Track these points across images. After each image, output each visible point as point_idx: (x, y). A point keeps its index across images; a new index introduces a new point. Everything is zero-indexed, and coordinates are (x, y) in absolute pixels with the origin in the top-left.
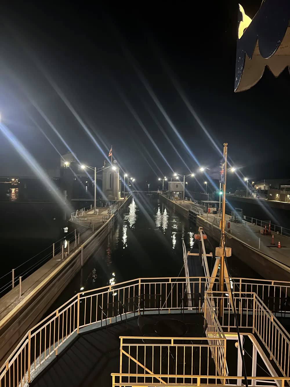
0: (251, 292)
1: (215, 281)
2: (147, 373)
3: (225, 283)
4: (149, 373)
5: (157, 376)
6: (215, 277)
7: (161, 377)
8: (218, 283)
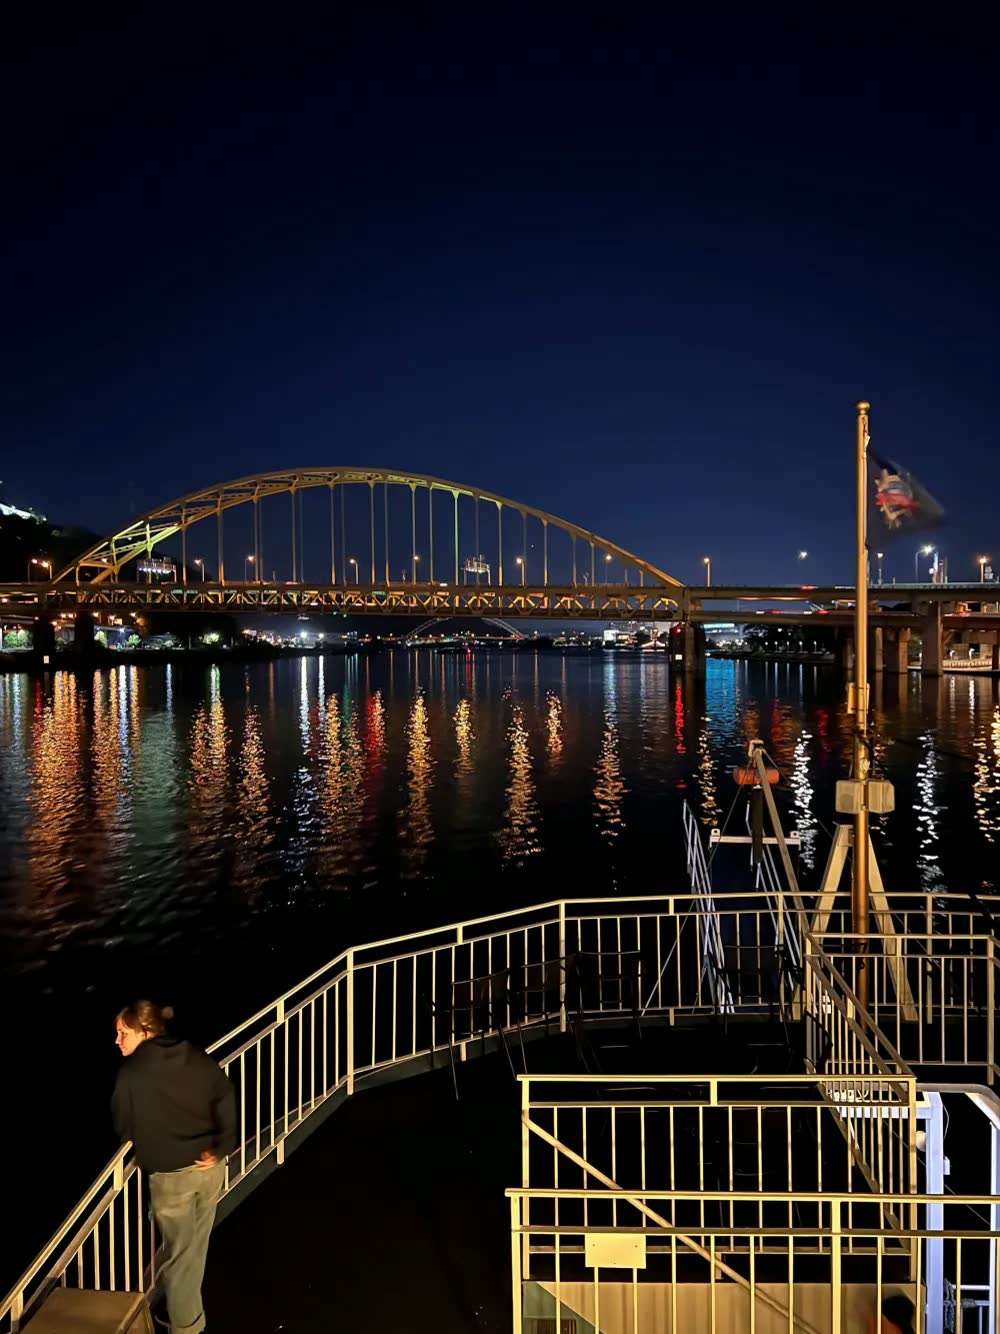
0: (968, 933)
1: (834, 907)
2: (595, 1184)
3: (871, 912)
4: (601, 1186)
5: (632, 1197)
6: (835, 889)
7: (644, 1197)
8: (847, 911)
